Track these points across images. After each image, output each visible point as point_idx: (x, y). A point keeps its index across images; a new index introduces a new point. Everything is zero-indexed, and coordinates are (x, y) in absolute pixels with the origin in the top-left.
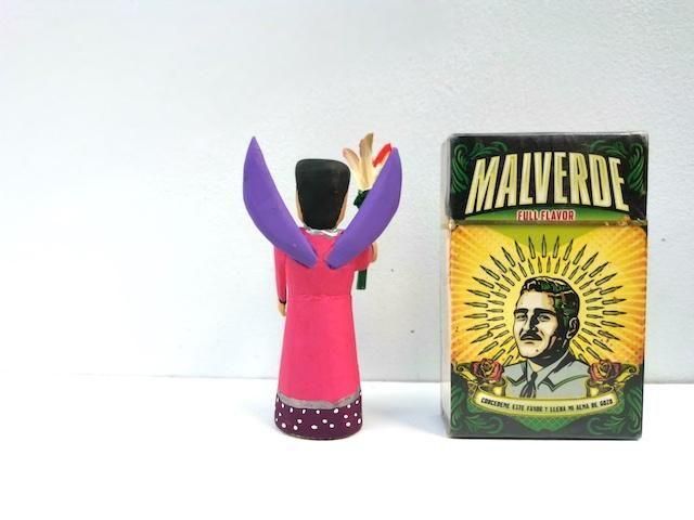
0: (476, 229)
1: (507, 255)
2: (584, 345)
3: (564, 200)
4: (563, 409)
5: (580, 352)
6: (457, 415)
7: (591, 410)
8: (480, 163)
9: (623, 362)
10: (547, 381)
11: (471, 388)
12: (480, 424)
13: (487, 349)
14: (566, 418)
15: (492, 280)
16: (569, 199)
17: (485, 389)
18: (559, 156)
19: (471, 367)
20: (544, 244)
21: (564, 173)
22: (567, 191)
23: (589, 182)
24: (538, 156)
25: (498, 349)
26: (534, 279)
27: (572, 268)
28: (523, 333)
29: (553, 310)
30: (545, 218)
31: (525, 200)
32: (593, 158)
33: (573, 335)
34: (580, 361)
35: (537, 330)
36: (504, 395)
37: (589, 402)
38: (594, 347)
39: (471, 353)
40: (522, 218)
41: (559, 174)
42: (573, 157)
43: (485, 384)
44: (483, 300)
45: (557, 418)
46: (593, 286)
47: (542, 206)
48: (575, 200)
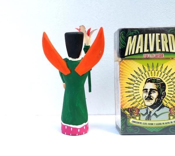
0: (129, 61)
1: (140, 70)
2: (168, 101)
3: (160, 50)
4: (160, 124)
5: (166, 104)
6: (123, 127)
7: (170, 124)
8: (130, 38)
10: (155, 114)
11: (128, 117)
12: (131, 130)
13: (133, 103)
14: (162, 127)
15: (134, 79)
16: (161, 50)
17: (133, 117)
18: (158, 35)
19: (128, 110)
20: (153, 66)
21: (159, 41)
22: (160, 47)
23: (168, 44)
24: (150, 35)
25: (137, 103)
26: (150, 78)
27: (163, 74)
28: (146, 97)
29: (156, 89)
30: (153, 57)
31: (146, 50)
32: (169, 35)
33: (164, 98)
34: (166, 107)
35: (151, 96)
36: (140, 119)
37: (170, 121)
38: (171, 102)
39: (128, 105)
40: (145, 57)
41: (158, 41)
42: (162, 35)
43: (133, 116)
44: (132, 86)
45: (159, 127)
46: (170, 80)
47: (152, 52)
48: (163, 50)
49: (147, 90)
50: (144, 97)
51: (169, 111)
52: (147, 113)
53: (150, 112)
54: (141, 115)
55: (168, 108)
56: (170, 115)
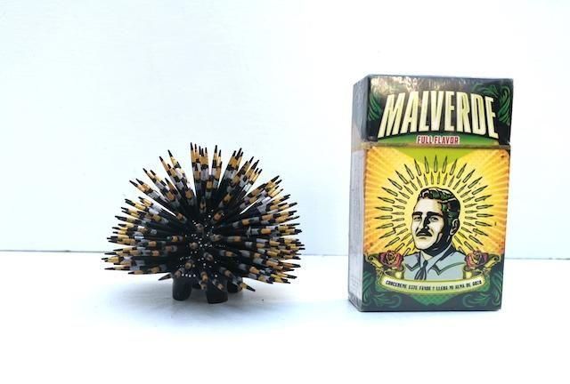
0: (386, 149)
1: (409, 171)
2: (462, 240)
3: (452, 129)
4: (445, 288)
5: (459, 245)
6: (366, 294)
7: (466, 289)
8: (391, 98)
9: (490, 253)
10: (435, 267)
11: (379, 273)
12: (384, 301)
13: (391, 243)
14: (447, 295)
15: (396, 190)
16: (456, 128)
17: (388, 273)
18: (450, 94)
19: (379, 256)
20: (436, 162)
21: (453, 108)
22: (454, 122)
23: (470, 115)
25: (399, 243)
26: (427, 189)
27: (456, 180)
28: (419, 230)
29: (441, 213)
30: (437, 142)
31: (423, 128)
32: (474, 97)
33: (455, 232)
34: (459, 251)
35: (429, 228)
37: (465, 282)
38: (471, 242)
39: (379, 246)
40: (420, 142)
41: (449, 108)
42: (459, 95)
43: (389, 270)
44: (389, 205)
45: (441, 295)
46: (470, 195)
47: (435, 133)
48: (460, 129)
49: (420, 213)
50: (414, 229)
51: (465, 260)
52: (419, 263)
53: (426, 263)
54: (407, 270)
55: (464, 254)
56: (466, 269)
